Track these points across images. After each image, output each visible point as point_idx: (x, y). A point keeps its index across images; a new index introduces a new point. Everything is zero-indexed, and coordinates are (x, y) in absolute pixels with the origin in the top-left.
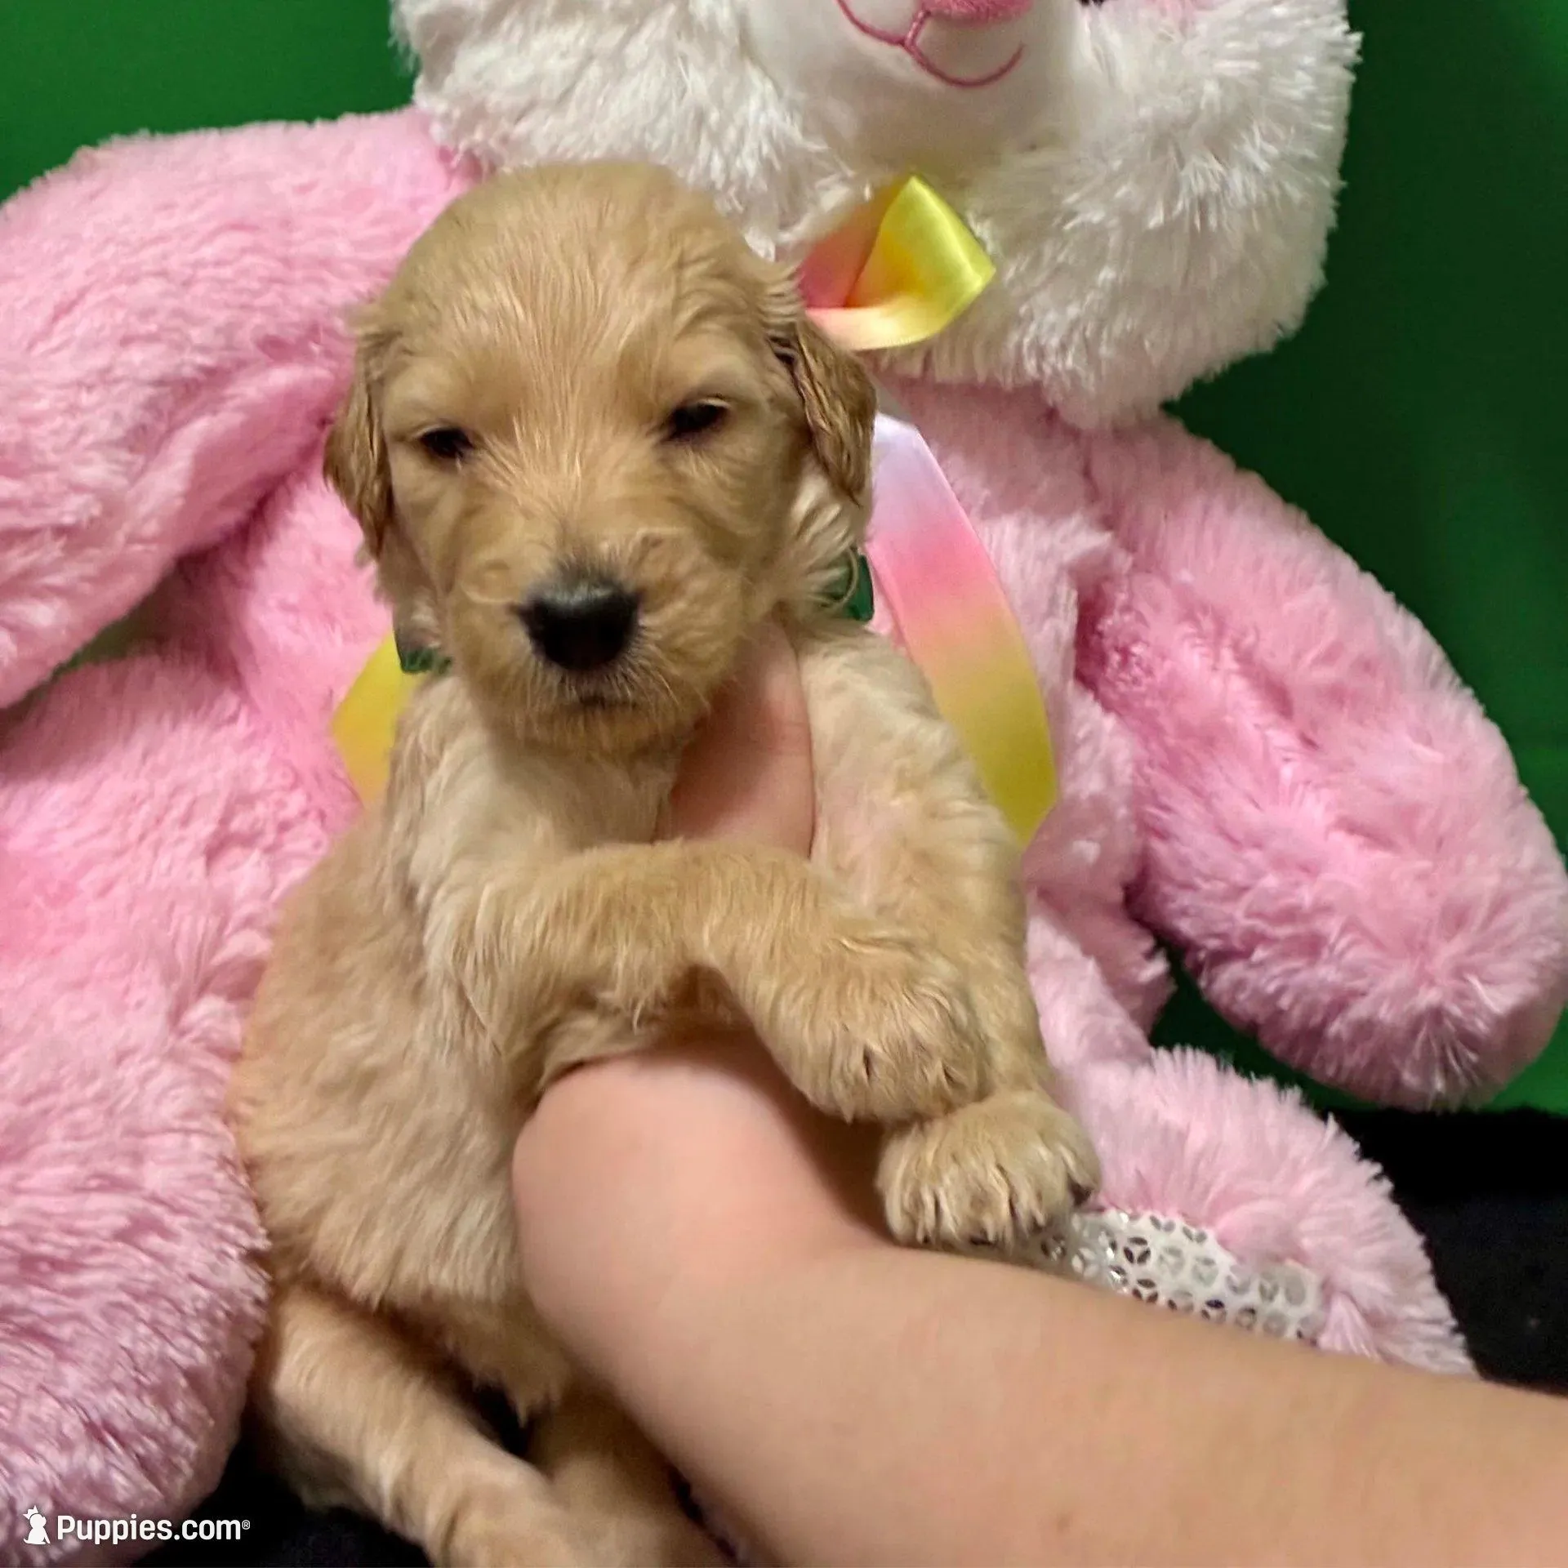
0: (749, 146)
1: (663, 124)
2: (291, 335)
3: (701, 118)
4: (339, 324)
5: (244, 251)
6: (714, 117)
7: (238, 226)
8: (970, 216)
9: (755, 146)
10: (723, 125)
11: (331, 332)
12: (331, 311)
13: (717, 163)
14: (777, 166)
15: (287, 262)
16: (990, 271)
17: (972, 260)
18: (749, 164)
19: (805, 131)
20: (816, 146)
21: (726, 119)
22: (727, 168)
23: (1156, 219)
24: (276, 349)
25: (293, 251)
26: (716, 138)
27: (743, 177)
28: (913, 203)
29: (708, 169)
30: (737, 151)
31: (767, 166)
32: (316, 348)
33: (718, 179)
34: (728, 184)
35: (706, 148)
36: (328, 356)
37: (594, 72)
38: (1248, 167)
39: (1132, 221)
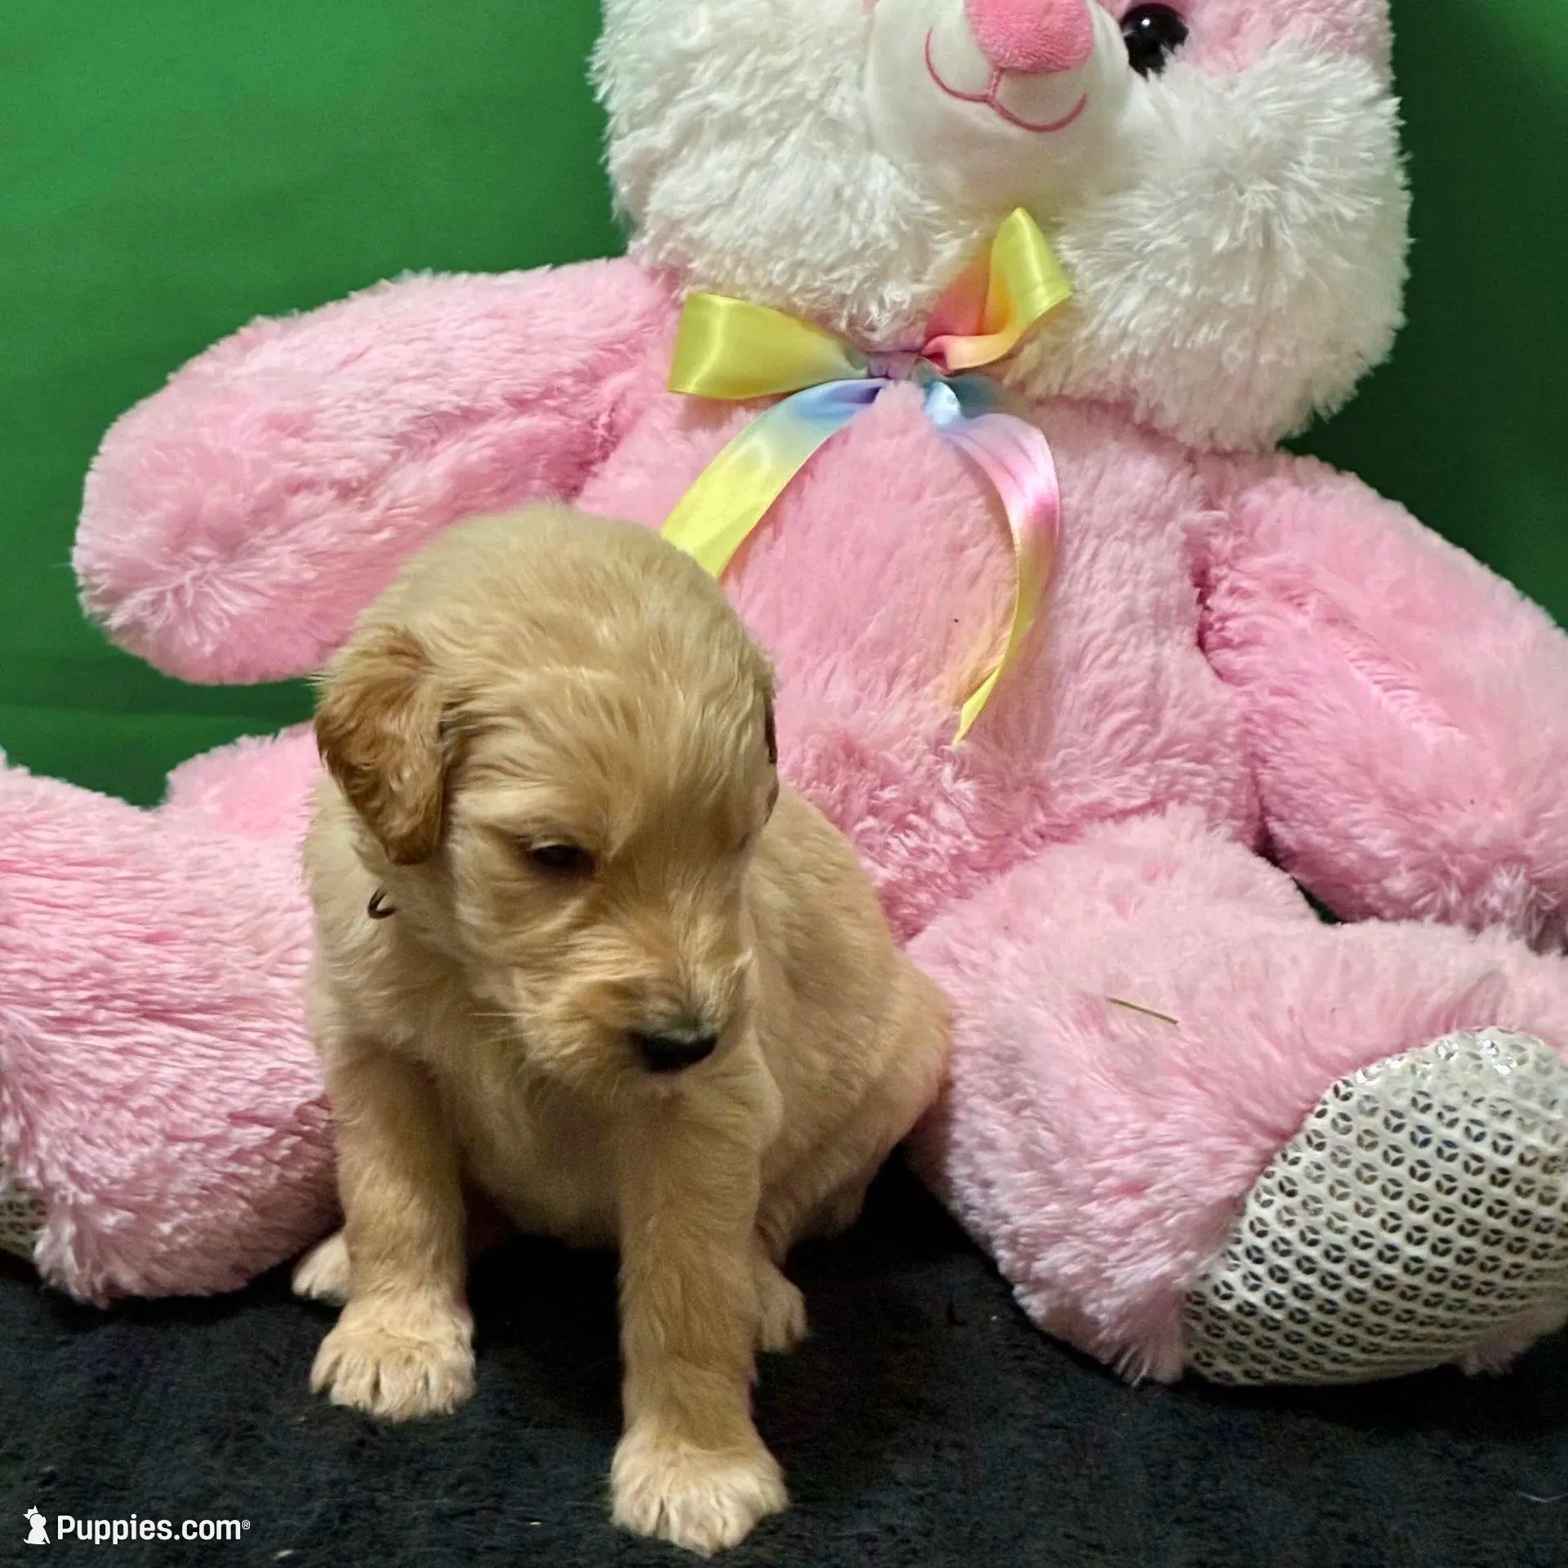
0: (880, 215)
1: (809, 204)
2: (532, 392)
3: (838, 193)
4: (567, 382)
5: (493, 332)
6: (848, 192)
7: (489, 316)
9: (884, 212)
10: (856, 198)
12: (561, 374)
13: (855, 231)
14: (904, 227)
15: (527, 337)
18: (882, 230)
19: (924, 197)
21: (860, 191)
22: (864, 233)
23: (1221, 242)
24: (521, 404)
25: (532, 330)
26: (851, 208)
28: (1014, 229)
29: (848, 237)
31: (894, 225)
32: (551, 403)
33: (857, 244)
34: (865, 246)
35: (844, 220)
36: (560, 411)
37: (753, 177)
38: (1303, 190)
39: (1201, 245)
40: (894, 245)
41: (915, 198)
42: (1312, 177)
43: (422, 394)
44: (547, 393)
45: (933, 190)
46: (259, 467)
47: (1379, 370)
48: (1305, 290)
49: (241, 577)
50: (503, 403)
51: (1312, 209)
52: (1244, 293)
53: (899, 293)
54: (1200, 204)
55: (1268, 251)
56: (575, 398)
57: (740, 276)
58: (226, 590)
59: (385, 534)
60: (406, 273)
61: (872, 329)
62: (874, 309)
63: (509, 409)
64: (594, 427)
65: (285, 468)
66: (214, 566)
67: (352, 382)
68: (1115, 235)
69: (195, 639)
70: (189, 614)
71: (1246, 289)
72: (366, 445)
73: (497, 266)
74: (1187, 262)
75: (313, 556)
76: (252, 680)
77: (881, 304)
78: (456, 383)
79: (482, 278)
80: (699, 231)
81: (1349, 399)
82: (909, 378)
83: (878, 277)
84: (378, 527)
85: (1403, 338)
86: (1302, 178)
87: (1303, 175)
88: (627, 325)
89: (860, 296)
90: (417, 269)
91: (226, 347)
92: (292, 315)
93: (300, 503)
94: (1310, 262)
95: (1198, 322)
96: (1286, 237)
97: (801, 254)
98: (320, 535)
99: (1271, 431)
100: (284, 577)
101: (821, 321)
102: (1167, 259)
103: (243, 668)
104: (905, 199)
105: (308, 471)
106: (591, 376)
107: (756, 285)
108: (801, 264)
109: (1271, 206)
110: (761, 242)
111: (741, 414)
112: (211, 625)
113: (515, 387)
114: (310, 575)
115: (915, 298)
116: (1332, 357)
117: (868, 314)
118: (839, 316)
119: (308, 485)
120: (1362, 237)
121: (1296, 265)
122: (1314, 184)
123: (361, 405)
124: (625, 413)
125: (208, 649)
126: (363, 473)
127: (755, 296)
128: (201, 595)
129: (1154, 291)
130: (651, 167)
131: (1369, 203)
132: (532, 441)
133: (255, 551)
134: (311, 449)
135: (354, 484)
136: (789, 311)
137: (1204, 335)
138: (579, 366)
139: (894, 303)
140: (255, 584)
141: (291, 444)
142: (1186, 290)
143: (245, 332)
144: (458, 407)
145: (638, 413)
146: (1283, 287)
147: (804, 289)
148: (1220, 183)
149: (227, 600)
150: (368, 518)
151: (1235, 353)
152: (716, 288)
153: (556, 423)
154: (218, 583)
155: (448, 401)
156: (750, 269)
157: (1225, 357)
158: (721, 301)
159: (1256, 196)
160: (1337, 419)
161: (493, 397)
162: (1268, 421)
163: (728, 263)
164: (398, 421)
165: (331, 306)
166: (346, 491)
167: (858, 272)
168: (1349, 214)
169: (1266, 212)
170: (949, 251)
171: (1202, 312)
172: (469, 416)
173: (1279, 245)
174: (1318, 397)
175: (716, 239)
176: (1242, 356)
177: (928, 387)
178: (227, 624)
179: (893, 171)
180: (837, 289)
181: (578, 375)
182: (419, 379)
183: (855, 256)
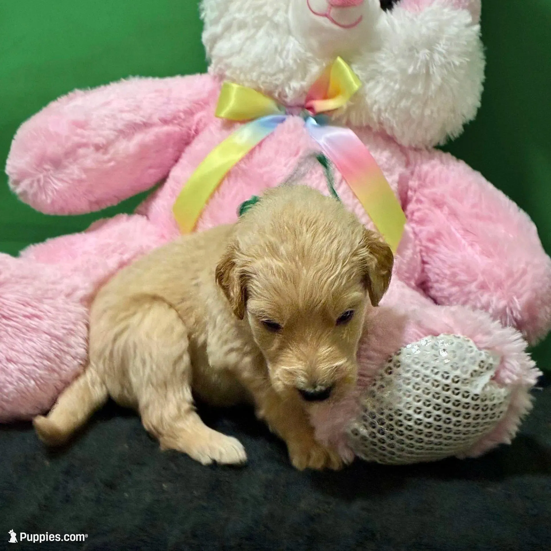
0: (290, 56)
2: (169, 117)
3: (276, 49)
6: (280, 48)
8: (354, 69)
9: (292, 56)
10: (282, 50)
11: (180, 117)
12: (179, 111)
13: (281, 62)
16: (360, 84)
17: (355, 81)
18: (291, 62)
19: (306, 51)
20: (309, 54)
22: (284, 63)
23: (410, 70)
24: (165, 122)
26: (280, 55)
27: (289, 64)
28: (339, 64)
29: (279, 64)
30: (287, 57)
31: (295, 61)
32: (176, 122)
33: (282, 66)
34: (285, 67)
35: (278, 58)
36: (179, 124)
37: (248, 43)
38: (440, 53)
39: (403, 71)
40: (295, 67)
41: (302, 51)
42: (443, 49)
43: (128, 117)
44: (175, 118)
45: (310, 48)
46: (68, 138)
47: (471, 122)
48: (441, 89)
49: (60, 176)
50: (158, 121)
51: (443, 59)
52: (419, 89)
53: (295, 84)
54: (403, 57)
55: (428, 75)
56: (184, 120)
57: (242, 77)
58: (56, 181)
59: (112, 164)
60: (131, 76)
61: (286, 96)
62: (287, 90)
63: (160, 123)
64: (190, 130)
65: (76, 139)
66: (52, 172)
67: (104, 112)
68: (372, 67)
69: (44, 197)
70: (42, 188)
71: (420, 87)
72: (106, 132)
73: (162, 75)
74: (398, 77)
75: (86, 170)
76: (66, 214)
77: (290, 88)
78: (142, 113)
79: (157, 79)
80: (228, 61)
81: (461, 133)
82: (299, 115)
83: (289, 79)
84: (110, 160)
85: (480, 111)
86: (440, 49)
87: (441, 47)
88: (205, 95)
89: (283, 85)
90: (134, 75)
91: (63, 99)
92: (88, 89)
93: (81, 151)
94: (443, 79)
95: (401, 99)
96: (434, 70)
97: (263, 69)
98: (89, 163)
99: (431, 141)
100: (75, 177)
101: (269, 94)
102: (390, 76)
103: (62, 209)
104: (300, 52)
105: (84, 141)
106: (190, 113)
107: (247, 80)
108: (263, 73)
109: (428, 58)
110: (249, 65)
111: (238, 125)
112: (50, 193)
113: (163, 116)
114: (84, 176)
115: (302, 87)
116: (452, 115)
117: (285, 91)
118: (275, 92)
119: (85, 145)
120: (462, 72)
121: (438, 79)
122: (444, 51)
123: (107, 119)
124: (201, 125)
125: (49, 201)
126: (104, 142)
127: (247, 84)
128: (46, 182)
129: (386, 87)
130: (215, 40)
131: (465, 60)
132: (168, 135)
133: (65, 167)
134: (86, 133)
135: (101, 145)
136: (258, 90)
137: (403, 103)
138: (186, 109)
139: (294, 88)
140: (65, 179)
141: (79, 131)
142: (397, 86)
143: (71, 94)
144: (141, 121)
145: (206, 125)
146: (433, 87)
147: (264, 82)
148: (411, 49)
149: (56, 184)
150: (106, 157)
151: (415, 111)
152: (234, 81)
153: (177, 129)
154: (52, 178)
155: (138, 119)
156: (245, 75)
157: (411, 112)
158: (235, 86)
159: (423, 54)
160: (457, 140)
161: (155, 119)
162: (428, 138)
163: (238, 72)
164: (120, 126)
165: (102, 87)
166: (98, 148)
167: (281, 77)
168: (457, 63)
169: (427, 61)
170: (315, 70)
171: (403, 95)
172: (146, 125)
173: (431, 72)
174: (449, 131)
175: (234, 64)
176: (418, 112)
177: (306, 119)
178: (55, 193)
179: (296, 42)
180: (274, 82)
181: (185, 112)
182: (129, 111)
183: (282, 71)
